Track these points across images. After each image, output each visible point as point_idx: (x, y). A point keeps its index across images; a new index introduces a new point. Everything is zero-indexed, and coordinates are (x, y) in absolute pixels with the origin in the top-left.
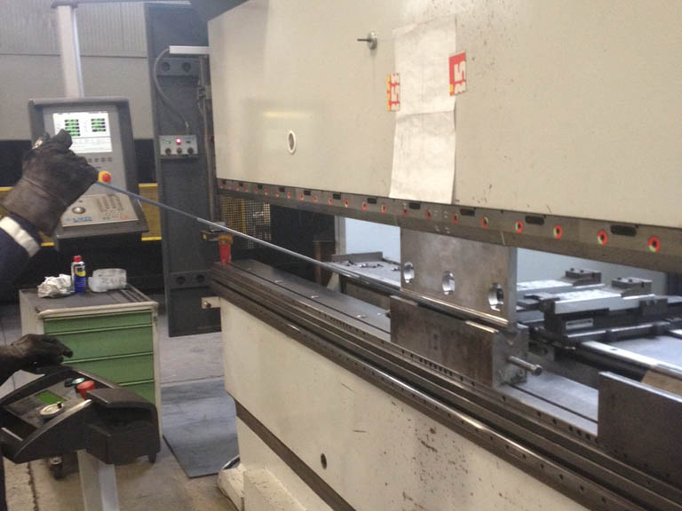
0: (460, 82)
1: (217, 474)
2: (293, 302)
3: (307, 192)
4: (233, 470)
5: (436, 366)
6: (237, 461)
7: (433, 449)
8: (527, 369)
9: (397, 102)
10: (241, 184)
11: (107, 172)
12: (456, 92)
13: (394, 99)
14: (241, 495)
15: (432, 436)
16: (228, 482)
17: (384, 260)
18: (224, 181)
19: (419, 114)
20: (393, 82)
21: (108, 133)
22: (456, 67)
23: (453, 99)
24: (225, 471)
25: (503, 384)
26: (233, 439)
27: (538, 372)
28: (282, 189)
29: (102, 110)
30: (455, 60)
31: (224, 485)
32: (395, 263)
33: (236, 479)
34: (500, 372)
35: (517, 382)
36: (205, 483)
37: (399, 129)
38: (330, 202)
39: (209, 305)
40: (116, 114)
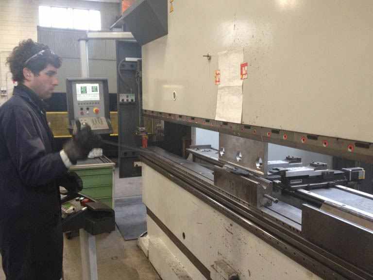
0: (245, 74)
1: (137, 239)
2: (173, 166)
3: (180, 116)
4: (144, 238)
5: (233, 197)
6: (146, 233)
7: (231, 233)
8: (272, 200)
9: (219, 81)
10: (153, 112)
11: (97, 108)
12: (243, 78)
13: (217, 80)
14: (147, 249)
15: (231, 227)
16: (142, 243)
17: (212, 148)
18: (146, 111)
19: (227, 87)
20: (217, 73)
21: (98, 92)
22: (243, 68)
23: (242, 81)
24: (141, 238)
25: (262, 206)
26: (145, 223)
27: (276, 202)
28: (170, 115)
29: (96, 83)
30: (243, 66)
31: (140, 244)
32: (216, 150)
33: (145, 242)
34: (260, 201)
35: (267, 205)
36: (132, 243)
37: (219, 92)
38: (190, 121)
39: (137, 165)
40: (102, 85)
